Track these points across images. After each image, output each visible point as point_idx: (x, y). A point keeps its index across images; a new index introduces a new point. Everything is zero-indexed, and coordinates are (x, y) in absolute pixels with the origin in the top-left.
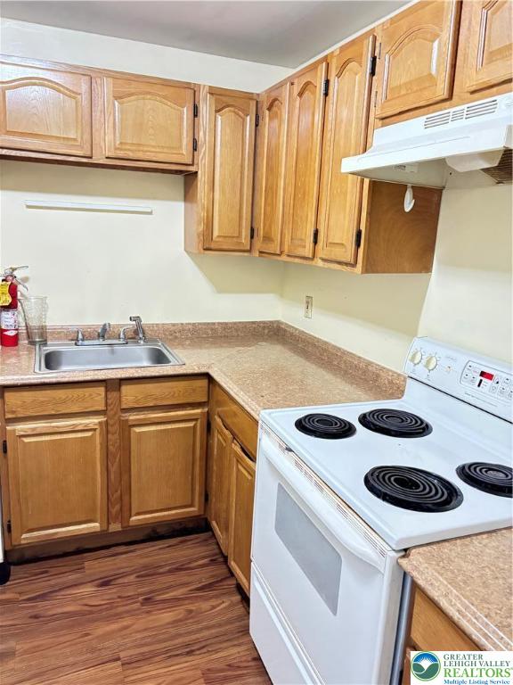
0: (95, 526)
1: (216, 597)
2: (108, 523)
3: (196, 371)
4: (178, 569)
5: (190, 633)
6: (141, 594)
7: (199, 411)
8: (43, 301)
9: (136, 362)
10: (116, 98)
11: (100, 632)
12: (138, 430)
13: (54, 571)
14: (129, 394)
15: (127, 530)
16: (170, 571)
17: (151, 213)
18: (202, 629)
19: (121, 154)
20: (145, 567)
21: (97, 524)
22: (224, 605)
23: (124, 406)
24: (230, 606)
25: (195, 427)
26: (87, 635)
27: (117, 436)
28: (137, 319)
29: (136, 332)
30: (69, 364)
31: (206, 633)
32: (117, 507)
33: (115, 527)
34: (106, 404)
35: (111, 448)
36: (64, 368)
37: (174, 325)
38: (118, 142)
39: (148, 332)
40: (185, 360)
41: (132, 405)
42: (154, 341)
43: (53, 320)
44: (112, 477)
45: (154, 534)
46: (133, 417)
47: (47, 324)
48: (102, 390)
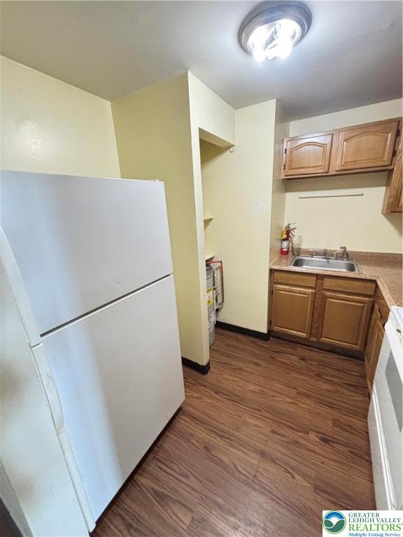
0: (304, 335)
1: (356, 393)
2: (310, 336)
3: (368, 278)
4: (339, 370)
5: (334, 399)
6: (317, 371)
7: (367, 299)
8: (300, 237)
9: (340, 269)
10: (345, 141)
11: (293, 375)
12: (330, 300)
13: (284, 345)
14: (327, 283)
15: (319, 342)
16: (335, 369)
17: (362, 195)
18: (341, 401)
19: (344, 168)
20: (323, 361)
21: (305, 335)
22: (358, 399)
23: (324, 287)
24: (362, 401)
25: (363, 307)
26: (287, 373)
27: (320, 300)
28: (345, 248)
29: (343, 254)
30: (307, 265)
31: (342, 404)
32: (316, 331)
33: (313, 339)
34: (316, 285)
35: (316, 304)
36: (304, 267)
37: (367, 253)
38: (343, 161)
39: (350, 256)
40: (365, 272)
41: (328, 288)
42: (352, 259)
43: (304, 246)
44: (315, 317)
45: (333, 350)
46: (328, 294)
47: (302, 247)
48: (314, 278)
